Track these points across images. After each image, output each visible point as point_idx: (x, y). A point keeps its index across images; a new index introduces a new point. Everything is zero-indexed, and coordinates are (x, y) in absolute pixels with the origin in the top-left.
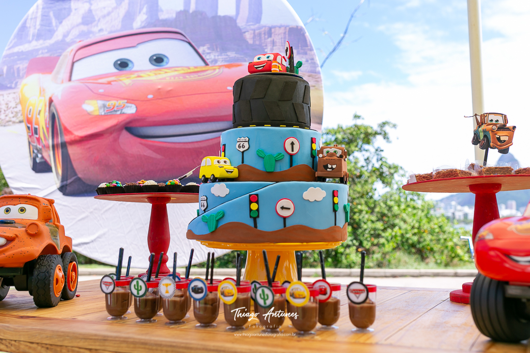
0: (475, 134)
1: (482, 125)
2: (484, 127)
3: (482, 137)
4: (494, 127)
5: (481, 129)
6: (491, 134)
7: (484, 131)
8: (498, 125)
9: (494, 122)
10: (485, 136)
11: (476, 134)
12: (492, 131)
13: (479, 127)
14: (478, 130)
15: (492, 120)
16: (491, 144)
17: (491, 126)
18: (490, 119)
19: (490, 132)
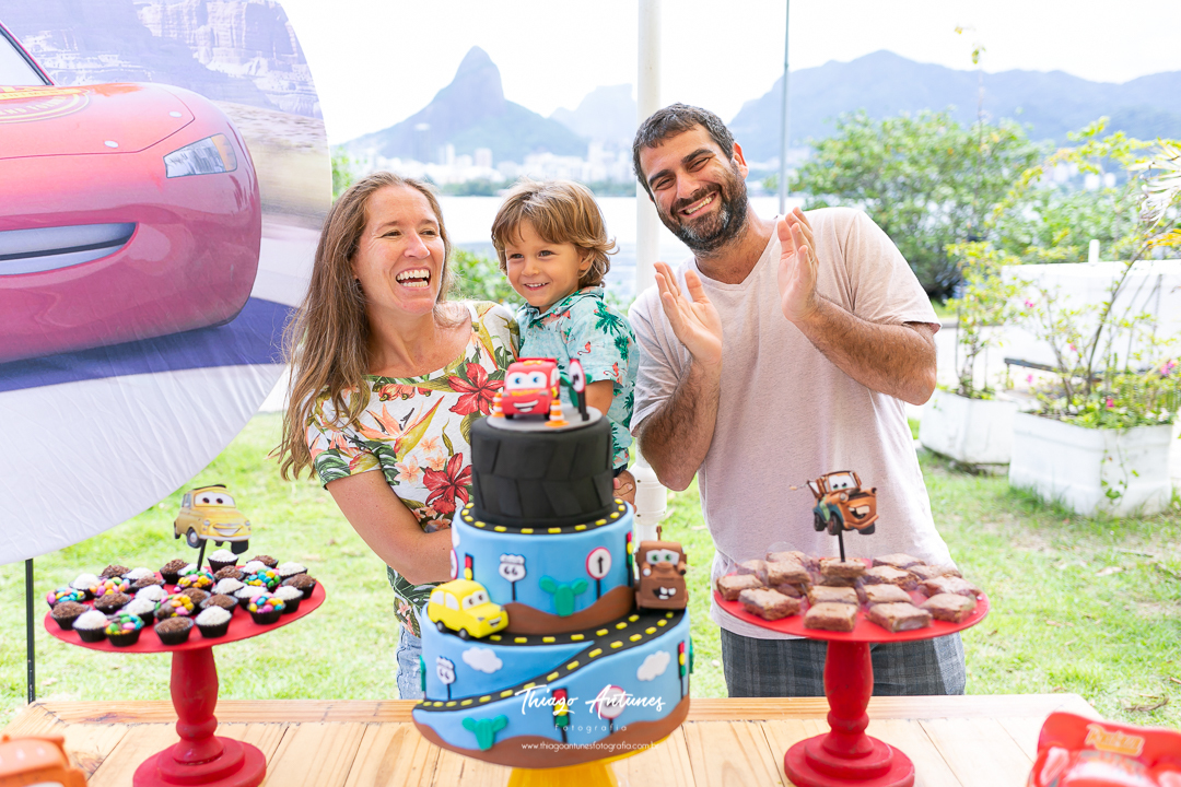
0: (816, 514)
1: (823, 495)
2: (826, 499)
3: (828, 517)
4: (843, 496)
5: (823, 504)
6: (840, 509)
7: (829, 506)
8: (848, 492)
9: (840, 488)
10: (833, 514)
11: (818, 514)
12: (842, 503)
13: (820, 500)
14: (818, 506)
15: (836, 486)
16: (846, 524)
17: (837, 496)
18: (832, 484)
19: (839, 505)
